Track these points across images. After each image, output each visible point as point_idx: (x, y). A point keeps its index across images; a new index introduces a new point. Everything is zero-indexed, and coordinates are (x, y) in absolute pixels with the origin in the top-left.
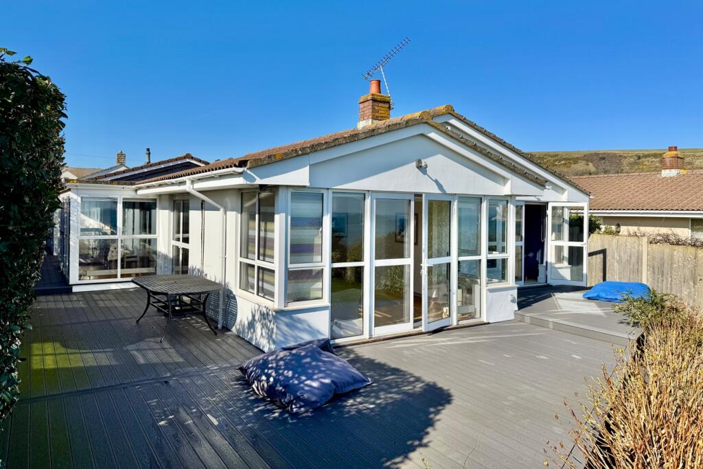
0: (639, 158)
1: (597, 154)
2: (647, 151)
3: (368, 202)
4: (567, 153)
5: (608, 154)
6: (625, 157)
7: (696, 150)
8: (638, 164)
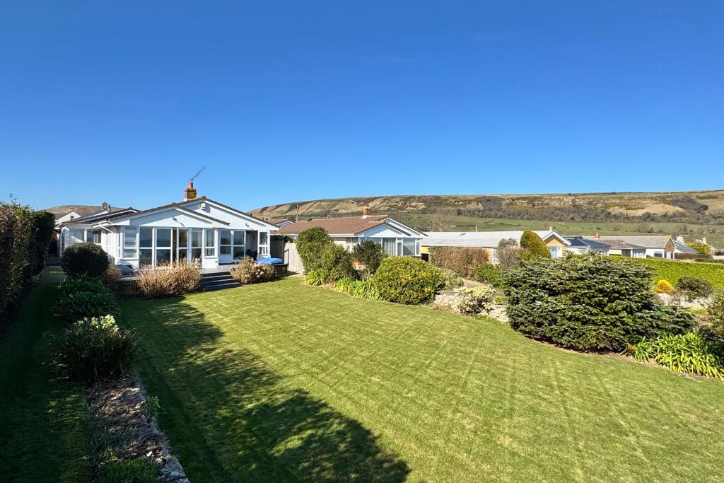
0: (513, 200)
1: (485, 197)
2: (519, 195)
3: (153, 230)
4: (465, 196)
5: (492, 197)
6: (504, 200)
7: (552, 195)
8: (512, 204)
